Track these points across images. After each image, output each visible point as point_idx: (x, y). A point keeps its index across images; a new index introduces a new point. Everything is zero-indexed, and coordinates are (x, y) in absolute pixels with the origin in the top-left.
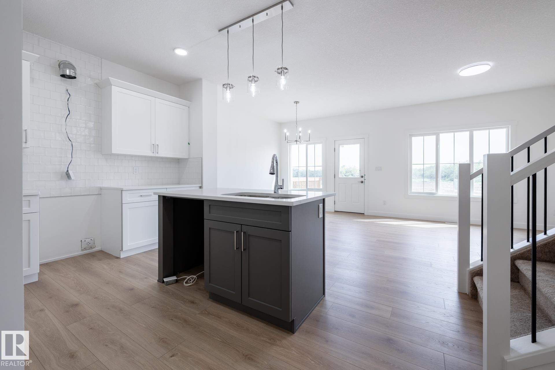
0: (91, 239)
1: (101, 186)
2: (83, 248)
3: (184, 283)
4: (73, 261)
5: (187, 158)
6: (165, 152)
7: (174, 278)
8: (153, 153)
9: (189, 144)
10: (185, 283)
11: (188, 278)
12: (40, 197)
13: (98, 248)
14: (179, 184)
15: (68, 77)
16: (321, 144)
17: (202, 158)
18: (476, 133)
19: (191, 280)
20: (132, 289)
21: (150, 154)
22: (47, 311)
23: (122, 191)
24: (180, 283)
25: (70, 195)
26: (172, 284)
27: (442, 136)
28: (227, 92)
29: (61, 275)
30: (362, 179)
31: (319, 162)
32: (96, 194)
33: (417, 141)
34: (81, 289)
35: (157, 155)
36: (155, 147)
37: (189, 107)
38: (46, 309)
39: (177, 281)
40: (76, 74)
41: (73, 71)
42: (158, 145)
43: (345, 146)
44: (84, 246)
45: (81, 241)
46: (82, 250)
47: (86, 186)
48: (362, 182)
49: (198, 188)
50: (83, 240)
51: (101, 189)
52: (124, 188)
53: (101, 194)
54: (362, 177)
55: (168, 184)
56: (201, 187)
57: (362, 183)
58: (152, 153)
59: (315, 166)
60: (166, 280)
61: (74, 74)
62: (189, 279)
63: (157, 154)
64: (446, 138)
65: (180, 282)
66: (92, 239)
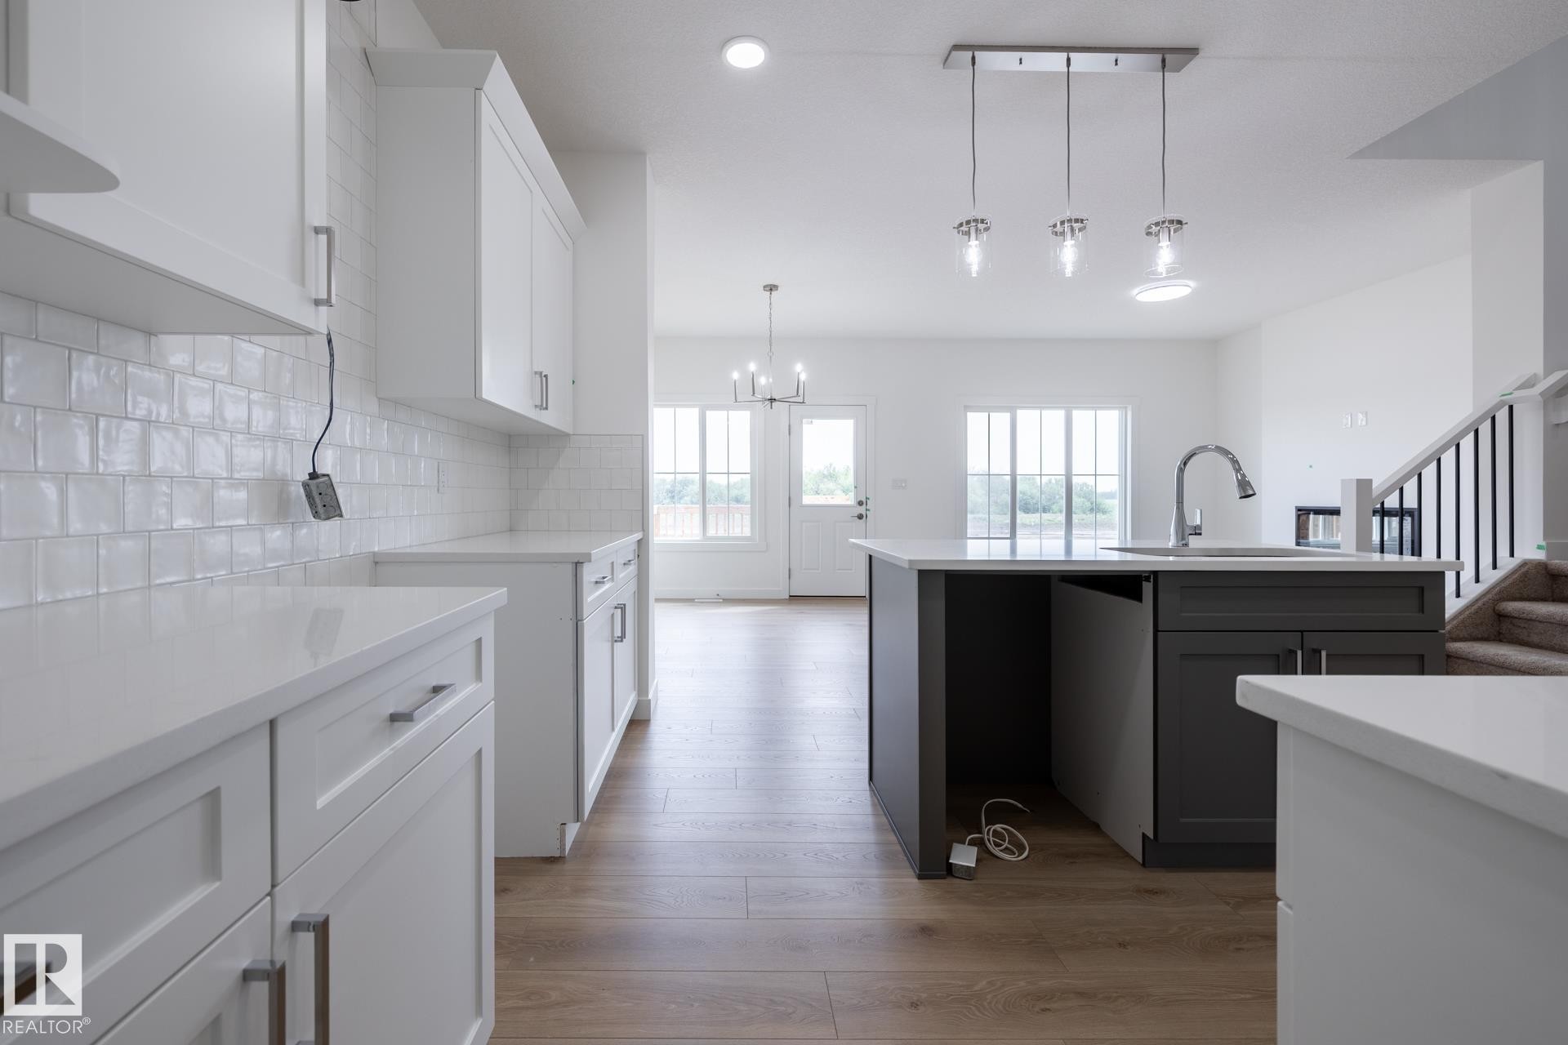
1: (376, 550)
5: (571, 433)
8: (537, 406)
9: (574, 383)
14: (511, 531)
16: (748, 413)
17: (643, 438)
18: (1076, 414)
23: (577, 564)
27: (1021, 414)
30: (862, 510)
31: (742, 461)
33: (976, 422)
37: (574, 244)
42: (546, 376)
43: (816, 422)
48: (860, 517)
54: (860, 503)
57: (861, 521)
58: (535, 409)
59: (730, 475)
63: (543, 412)
64: (1027, 418)
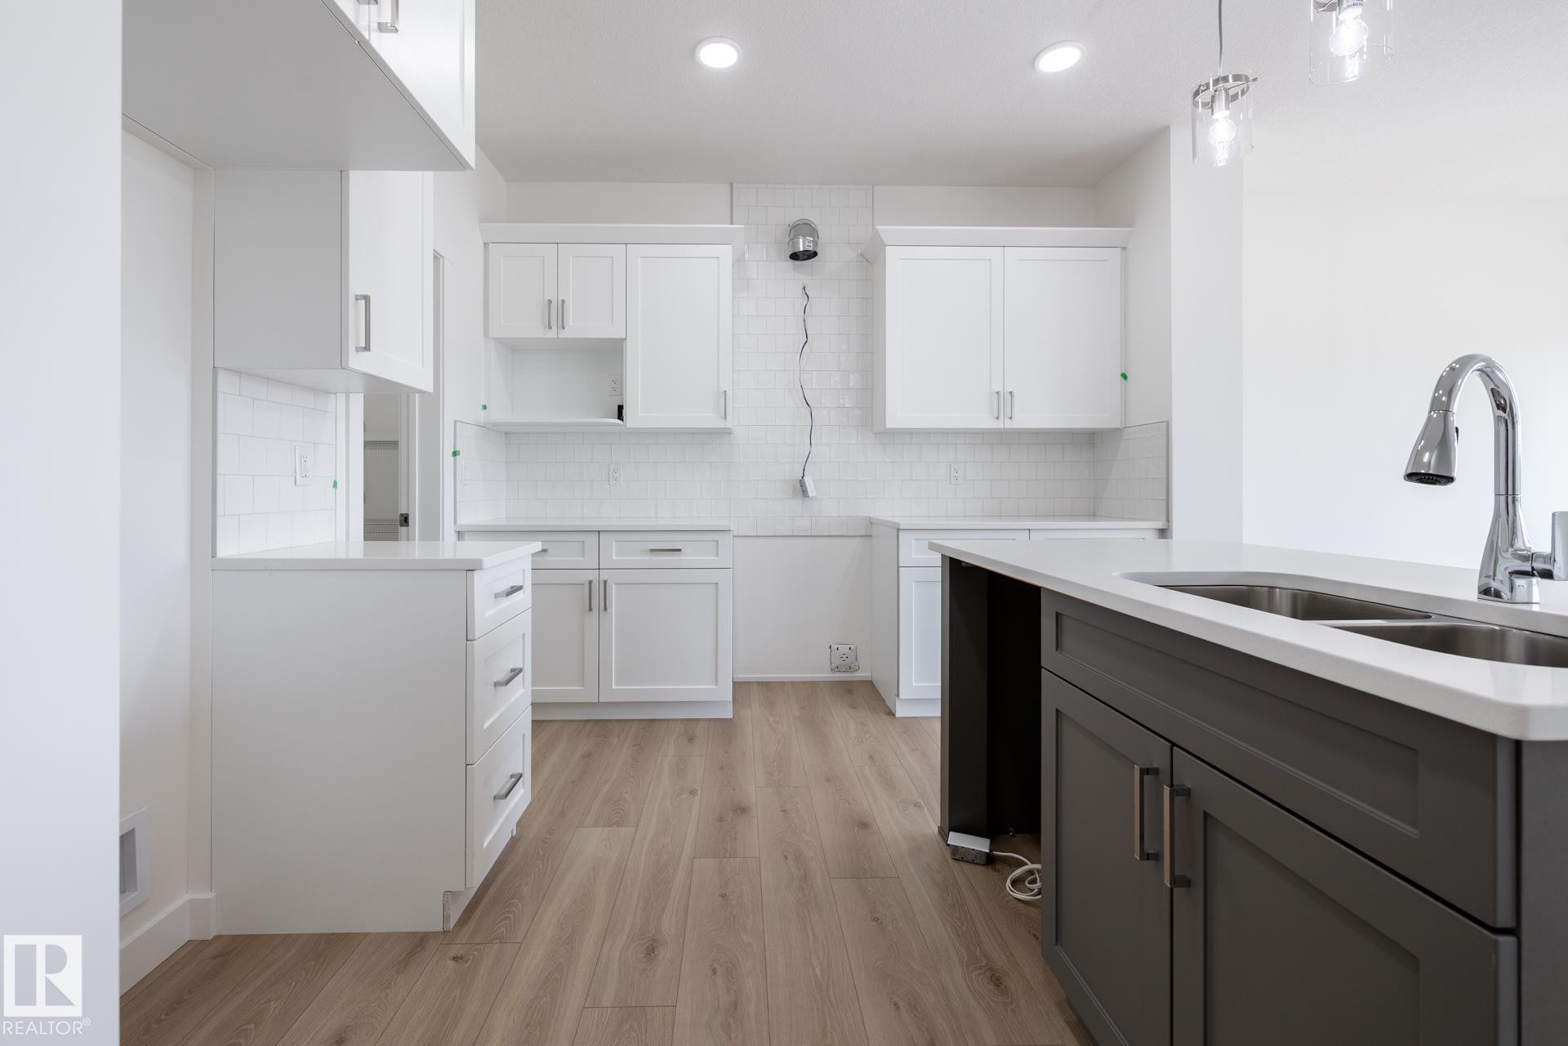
0: (849, 646)
1: (871, 515)
2: (833, 665)
3: (1008, 883)
4: (808, 691)
5: (1119, 427)
6: (1033, 415)
7: (981, 845)
8: (998, 418)
9: (1124, 376)
10: (1013, 883)
11: (1030, 866)
12: (735, 534)
13: (863, 674)
14: (1093, 515)
15: (806, 257)
17: (1168, 424)
19: (1034, 881)
20: (864, 825)
21: (988, 423)
22: (697, 798)
23: (898, 530)
24: (999, 871)
25: (809, 534)
26: (972, 862)
28: (1213, 121)
29: (771, 719)
32: (862, 534)
34: (777, 773)
35: (1009, 425)
36: (1003, 400)
37: (1124, 248)
38: (699, 792)
39: (990, 860)
40: (815, 244)
41: (811, 239)
42: (1011, 393)
44: (837, 661)
45: (830, 647)
46: (832, 670)
47: (841, 515)
49: (1151, 536)
50: (834, 647)
51: (871, 522)
52: (904, 523)
53: (870, 536)
55: (1037, 516)
56: (1163, 533)
58: (996, 420)
60: (955, 839)
61: (811, 245)
62: (1031, 872)
63: (1009, 420)
65: (999, 867)
66: (852, 647)
